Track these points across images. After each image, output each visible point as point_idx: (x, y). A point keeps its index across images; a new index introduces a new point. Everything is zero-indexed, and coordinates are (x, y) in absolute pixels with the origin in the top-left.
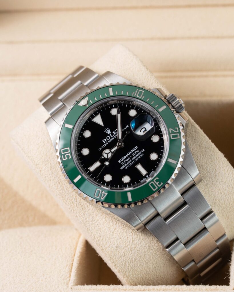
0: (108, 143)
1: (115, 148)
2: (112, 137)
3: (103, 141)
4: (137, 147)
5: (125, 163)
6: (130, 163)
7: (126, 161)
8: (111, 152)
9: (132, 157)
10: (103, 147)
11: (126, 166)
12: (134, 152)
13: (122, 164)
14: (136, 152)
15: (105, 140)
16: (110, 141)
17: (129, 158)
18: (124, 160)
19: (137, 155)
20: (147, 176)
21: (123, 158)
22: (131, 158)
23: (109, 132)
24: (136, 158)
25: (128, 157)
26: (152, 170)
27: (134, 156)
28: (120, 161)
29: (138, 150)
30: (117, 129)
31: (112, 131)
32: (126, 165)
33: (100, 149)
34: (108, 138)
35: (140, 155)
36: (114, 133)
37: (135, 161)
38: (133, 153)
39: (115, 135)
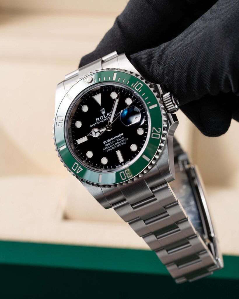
0: (100, 122)
1: (104, 130)
2: (105, 117)
3: (96, 119)
4: (122, 134)
5: (108, 146)
6: (113, 147)
7: (110, 144)
8: (99, 131)
9: (116, 142)
10: (94, 125)
11: (108, 149)
12: (119, 138)
13: (106, 145)
14: (121, 139)
15: (98, 119)
16: (102, 121)
17: (113, 142)
18: (108, 143)
19: (120, 142)
20: (123, 164)
21: (108, 141)
22: (114, 143)
23: (104, 113)
24: (119, 144)
25: (113, 140)
26: (129, 160)
27: (118, 141)
28: (104, 143)
29: (123, 138)
30: (111, 112)
31: (106, 113)
32: (108, 147)
33: (91, 126)
34: (102, 118)
35: (123, 142)
36: (108, 115)
37: (117, 146)
38: (117, 139)
39: (108, 117)
